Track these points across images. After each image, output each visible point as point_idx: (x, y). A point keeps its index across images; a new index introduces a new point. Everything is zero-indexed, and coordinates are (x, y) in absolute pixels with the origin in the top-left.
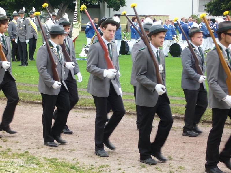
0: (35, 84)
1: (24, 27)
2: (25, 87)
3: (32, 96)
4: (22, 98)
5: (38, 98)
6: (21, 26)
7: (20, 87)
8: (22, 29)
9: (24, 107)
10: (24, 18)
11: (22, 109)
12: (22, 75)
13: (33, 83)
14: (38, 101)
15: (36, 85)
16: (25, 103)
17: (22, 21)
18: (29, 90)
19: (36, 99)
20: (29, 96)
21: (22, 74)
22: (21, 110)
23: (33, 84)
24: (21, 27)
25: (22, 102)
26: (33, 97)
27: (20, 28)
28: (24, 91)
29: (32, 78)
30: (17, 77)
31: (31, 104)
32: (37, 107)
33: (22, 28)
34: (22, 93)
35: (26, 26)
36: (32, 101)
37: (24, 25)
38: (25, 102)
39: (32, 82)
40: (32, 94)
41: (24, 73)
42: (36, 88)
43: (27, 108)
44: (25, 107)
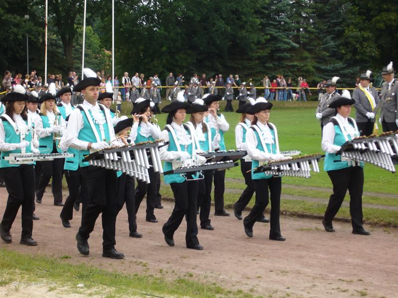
1: (393, 97)
4: (392, 220)
6: (387, 95)
9: (396, 235)
10: (394, 82)
11: (393, 239)
17: (389, 87)
21: (393, 179)
24: (388, 97)
25: (393, 226)
27: (387, 99)
28: (396, 208)
30: (385, 183)
33: (389, 99)
34: (392, 211)
37: (393, 94)
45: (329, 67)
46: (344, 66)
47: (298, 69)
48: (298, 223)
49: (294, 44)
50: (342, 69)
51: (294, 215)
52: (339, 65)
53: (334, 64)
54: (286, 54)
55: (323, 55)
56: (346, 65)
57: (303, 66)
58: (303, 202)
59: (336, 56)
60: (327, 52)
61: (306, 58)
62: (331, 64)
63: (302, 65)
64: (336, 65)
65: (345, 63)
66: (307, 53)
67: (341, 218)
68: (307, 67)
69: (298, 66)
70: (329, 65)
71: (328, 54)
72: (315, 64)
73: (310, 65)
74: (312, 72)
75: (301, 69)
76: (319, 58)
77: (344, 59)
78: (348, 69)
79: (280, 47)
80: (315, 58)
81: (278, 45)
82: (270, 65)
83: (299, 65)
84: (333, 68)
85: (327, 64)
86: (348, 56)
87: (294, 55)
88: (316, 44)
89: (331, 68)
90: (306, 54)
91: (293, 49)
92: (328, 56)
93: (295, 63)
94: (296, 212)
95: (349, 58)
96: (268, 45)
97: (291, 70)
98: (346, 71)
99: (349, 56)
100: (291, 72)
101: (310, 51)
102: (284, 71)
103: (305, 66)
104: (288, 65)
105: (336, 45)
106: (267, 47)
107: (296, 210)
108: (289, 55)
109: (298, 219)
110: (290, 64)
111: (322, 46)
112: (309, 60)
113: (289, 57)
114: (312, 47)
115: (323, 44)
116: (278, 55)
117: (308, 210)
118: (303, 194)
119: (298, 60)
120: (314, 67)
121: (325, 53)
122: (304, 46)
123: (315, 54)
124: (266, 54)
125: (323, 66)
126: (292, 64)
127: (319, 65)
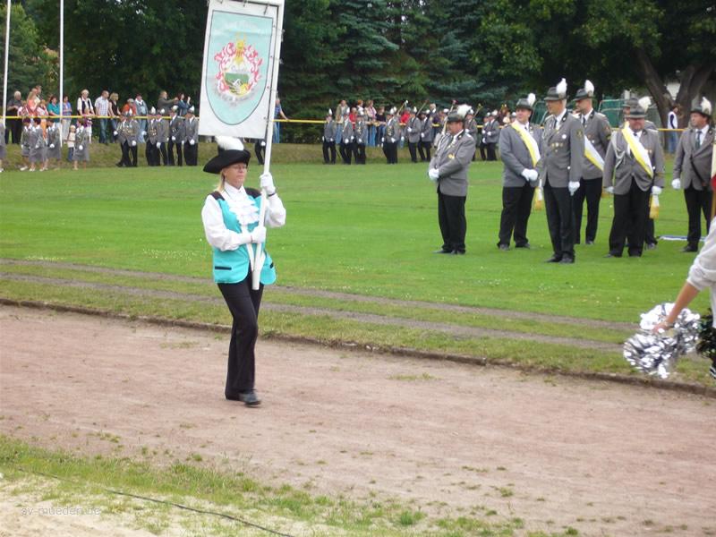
0: (602, 320)
1: (563, 141)
2: (572, 327)
3: (592, 357)
4: (560, 361)
5: (612, 364)
6: (553, 139)
7: (555, 327)
8: (556, 148)
9: (565, 389)
10: (566, 116)
11: (561, 397)
12: (563, 291)
13: (597, 317)
14: (612, 372)
15: (606, 323)
16: (569, 377)
17: (557, 124)
18: (581, 338)
19: (603, 365)
20: (583, 357)
21: (562, 288)
22: (556, 399)
23: (596, 319)
24: (554, 142)
25: (561, 374)
26: (594, 360)
27: (553, 145)
28: (566, 340)
29: (594, 299)
30: (548, 295)
31: (587, 382)
32: (607, 391)
33: (557, 145)
34: (560, 346)
35: (569, 139)
36: (592, 371)
37: (564, 137)
38: (569, 374)
39: (594, 312)
40: (591, 349)
41: (567, 283)
42: (604, 330)
43: (575, 393)
44: (570, 388)
45: (452, 87)
46: (478, 86)
47: (397, 89)
48: (393, 365)
49: (392, 45)
50: (476, 91)
51: (386, 351)
52: (470, 83)
53: (461, 82)
54: (375, 62)
55: (442, 65)
56: (482, 84)
57: (406, 84)
58: (402, 328)
59: (463, 66)
60: (449, 59)
61: (412, 70)
62: (455, 81)
63: (404, 82)
64: (464, 83)
65: (480, 81)
66: (413, 60)
67: (469, 357)
68: (414, 86)
69: (397, 84)
70: (452, 84)
71: (450, 63)
72: (428, 80)
73: (419, 82)
74: (422, 95)
75: (401, 90)
76: (434, 70)
77: (479, 73)
78: (485, 91)
79: (364, 49)
80: (427, 70)
81: (360, 45)
82: (346, 81)
83: (398, 82)
84: (458, 88)
85: (448, 82)
86: (485, 68)
87: (389, 63)
88: (429, 45)
89: (456, 89)
90: (412, 62)
91: (387, 53)
92: (451, 67)
93: (392, 79)
94: (390, 347)
95: (487, 72)
96: (342, 45)
97: (384, 90)
98: (483, 95)
99: (487, 69)
100: (384, 94)
101: (419, 57)
102: (371, 92)
103: (408, 83)
104: (379, 83)
105: (465, 48)
106: (342, 49)
107: (389, 344)
108: (380, 63)
109: (392, 358)
110: (382, 80)
111: (440, 49)
112: (416, 74)
113: (381, 67)
114: (422, 50)
115: (441, 46)
116: (360, 63)
117: (411, 342)
118: (403, 315)
119: (397, 74)
120: (426, 86)
121: (444, 60)
122: (408, 48)
123: (428, 62)
124: (338, 62)
125: (442, 84)
126: (387, 80)
127: (434, 83)
